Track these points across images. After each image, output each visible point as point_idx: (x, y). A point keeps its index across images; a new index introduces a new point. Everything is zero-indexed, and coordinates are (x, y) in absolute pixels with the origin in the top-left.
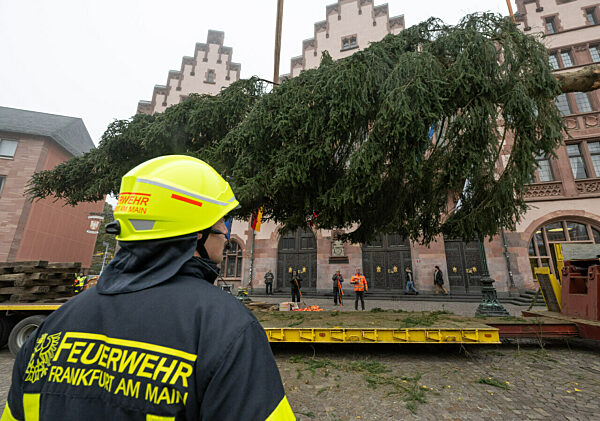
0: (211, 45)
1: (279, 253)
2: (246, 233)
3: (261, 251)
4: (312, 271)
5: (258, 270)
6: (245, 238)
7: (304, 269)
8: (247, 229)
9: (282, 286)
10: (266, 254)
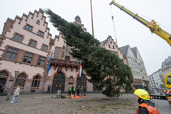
0: (40, 13)
1: (53, 81)
2: (43, 73)
3: (48, 79)
4: (63, 86)
5: (46, 85)
6: (42, 75)
7: (61, 86)
8: (44, 72)
9: (53, 90)
10: (50, 81)
